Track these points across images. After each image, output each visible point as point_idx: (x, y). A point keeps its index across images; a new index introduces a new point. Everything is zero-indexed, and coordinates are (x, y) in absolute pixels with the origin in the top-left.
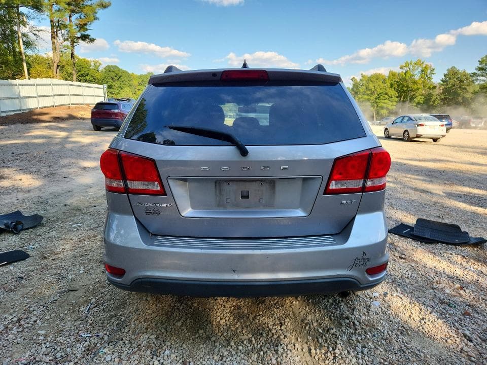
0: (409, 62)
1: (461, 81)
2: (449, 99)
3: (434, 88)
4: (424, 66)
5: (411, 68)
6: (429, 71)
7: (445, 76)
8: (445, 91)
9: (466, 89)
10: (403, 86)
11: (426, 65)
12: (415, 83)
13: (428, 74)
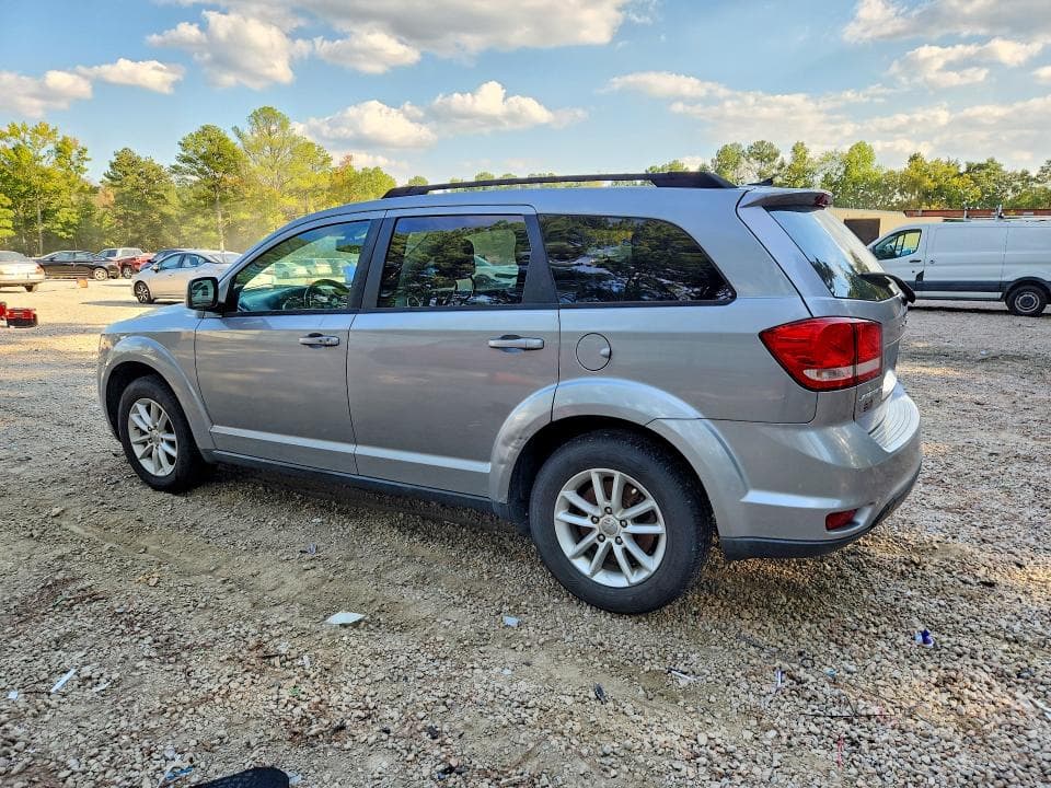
0: (19, 126)
1: (149, 181)
2: (135, 217)
3: (94, 191)
4: (59, 140)
5: (28, 139)
6: (75, 152)
7: (112, 166)
8: (122, 199)
9: (163, 197)
10: (18, 182)
11: (65, 138)
12: (46, 175)
13: (73, 159)
